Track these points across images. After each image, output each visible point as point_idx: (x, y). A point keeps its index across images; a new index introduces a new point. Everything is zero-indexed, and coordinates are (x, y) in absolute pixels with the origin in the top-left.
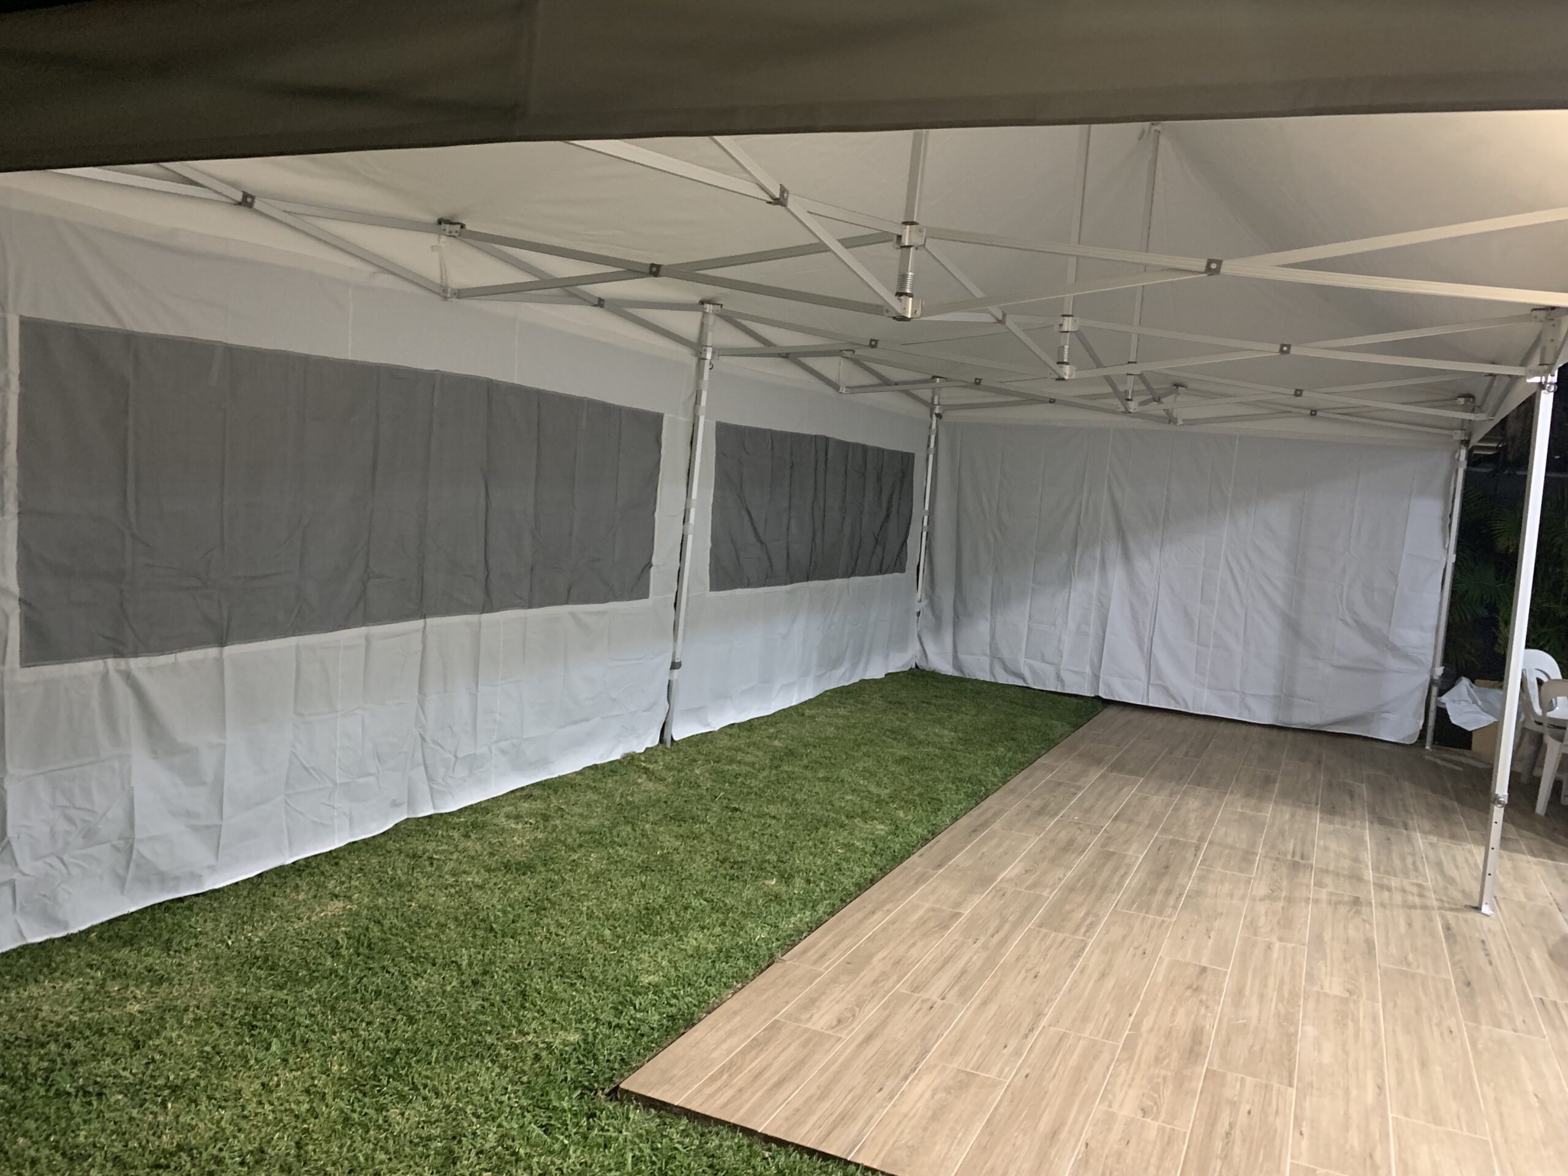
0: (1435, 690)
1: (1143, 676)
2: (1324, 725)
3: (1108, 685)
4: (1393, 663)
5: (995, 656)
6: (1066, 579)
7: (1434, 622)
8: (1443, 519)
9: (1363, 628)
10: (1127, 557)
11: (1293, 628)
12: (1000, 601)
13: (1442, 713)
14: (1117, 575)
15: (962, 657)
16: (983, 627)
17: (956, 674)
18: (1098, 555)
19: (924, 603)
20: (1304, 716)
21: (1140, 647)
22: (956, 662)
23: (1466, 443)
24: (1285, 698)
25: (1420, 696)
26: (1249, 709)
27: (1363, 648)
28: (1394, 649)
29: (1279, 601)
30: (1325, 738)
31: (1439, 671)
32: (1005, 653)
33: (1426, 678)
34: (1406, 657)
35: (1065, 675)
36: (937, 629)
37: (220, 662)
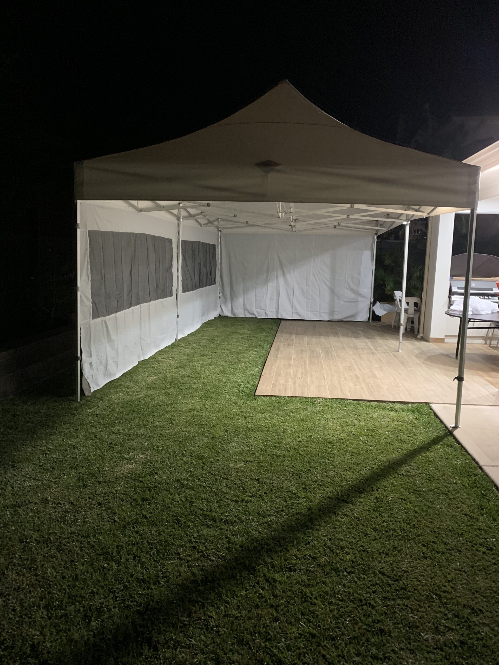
0: (372, 305)
1: (291, 309)
2: (344, 319)
3: (281, 314)
4: (360, 299)
5: (245, 309)
6: (266, 282)
7: (370, 286)
8: (371, 256)
9: (352, 290)
10: (284, 274)
11: (333, 292)
12: (245, 291)
13: (374, 312)
14: (281, 280)
15: (234, 310)
16: (241, 300)
17: (233, 316)
18: (275, 274)
19: (221, 294)
20: (337, 317)
21: (290, 302)
22: (233, 312)
23: (376, 234)
24: (332, 312)
25: (367, 308)
26: (321, 316)
27: (352, 296)
28: (360, 295)
29: (328, 284)
30: (343, 322)
31: (372, 300)
32: (248, 307)
33: (369, 302)
34: (364, 297)
35: (267, 312)
36: (225, 302)
37: (116, 317)
